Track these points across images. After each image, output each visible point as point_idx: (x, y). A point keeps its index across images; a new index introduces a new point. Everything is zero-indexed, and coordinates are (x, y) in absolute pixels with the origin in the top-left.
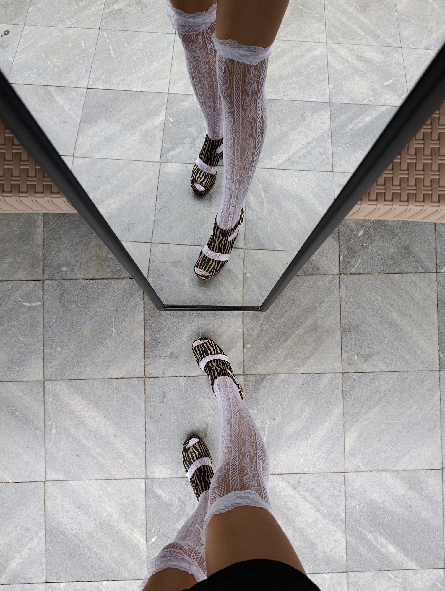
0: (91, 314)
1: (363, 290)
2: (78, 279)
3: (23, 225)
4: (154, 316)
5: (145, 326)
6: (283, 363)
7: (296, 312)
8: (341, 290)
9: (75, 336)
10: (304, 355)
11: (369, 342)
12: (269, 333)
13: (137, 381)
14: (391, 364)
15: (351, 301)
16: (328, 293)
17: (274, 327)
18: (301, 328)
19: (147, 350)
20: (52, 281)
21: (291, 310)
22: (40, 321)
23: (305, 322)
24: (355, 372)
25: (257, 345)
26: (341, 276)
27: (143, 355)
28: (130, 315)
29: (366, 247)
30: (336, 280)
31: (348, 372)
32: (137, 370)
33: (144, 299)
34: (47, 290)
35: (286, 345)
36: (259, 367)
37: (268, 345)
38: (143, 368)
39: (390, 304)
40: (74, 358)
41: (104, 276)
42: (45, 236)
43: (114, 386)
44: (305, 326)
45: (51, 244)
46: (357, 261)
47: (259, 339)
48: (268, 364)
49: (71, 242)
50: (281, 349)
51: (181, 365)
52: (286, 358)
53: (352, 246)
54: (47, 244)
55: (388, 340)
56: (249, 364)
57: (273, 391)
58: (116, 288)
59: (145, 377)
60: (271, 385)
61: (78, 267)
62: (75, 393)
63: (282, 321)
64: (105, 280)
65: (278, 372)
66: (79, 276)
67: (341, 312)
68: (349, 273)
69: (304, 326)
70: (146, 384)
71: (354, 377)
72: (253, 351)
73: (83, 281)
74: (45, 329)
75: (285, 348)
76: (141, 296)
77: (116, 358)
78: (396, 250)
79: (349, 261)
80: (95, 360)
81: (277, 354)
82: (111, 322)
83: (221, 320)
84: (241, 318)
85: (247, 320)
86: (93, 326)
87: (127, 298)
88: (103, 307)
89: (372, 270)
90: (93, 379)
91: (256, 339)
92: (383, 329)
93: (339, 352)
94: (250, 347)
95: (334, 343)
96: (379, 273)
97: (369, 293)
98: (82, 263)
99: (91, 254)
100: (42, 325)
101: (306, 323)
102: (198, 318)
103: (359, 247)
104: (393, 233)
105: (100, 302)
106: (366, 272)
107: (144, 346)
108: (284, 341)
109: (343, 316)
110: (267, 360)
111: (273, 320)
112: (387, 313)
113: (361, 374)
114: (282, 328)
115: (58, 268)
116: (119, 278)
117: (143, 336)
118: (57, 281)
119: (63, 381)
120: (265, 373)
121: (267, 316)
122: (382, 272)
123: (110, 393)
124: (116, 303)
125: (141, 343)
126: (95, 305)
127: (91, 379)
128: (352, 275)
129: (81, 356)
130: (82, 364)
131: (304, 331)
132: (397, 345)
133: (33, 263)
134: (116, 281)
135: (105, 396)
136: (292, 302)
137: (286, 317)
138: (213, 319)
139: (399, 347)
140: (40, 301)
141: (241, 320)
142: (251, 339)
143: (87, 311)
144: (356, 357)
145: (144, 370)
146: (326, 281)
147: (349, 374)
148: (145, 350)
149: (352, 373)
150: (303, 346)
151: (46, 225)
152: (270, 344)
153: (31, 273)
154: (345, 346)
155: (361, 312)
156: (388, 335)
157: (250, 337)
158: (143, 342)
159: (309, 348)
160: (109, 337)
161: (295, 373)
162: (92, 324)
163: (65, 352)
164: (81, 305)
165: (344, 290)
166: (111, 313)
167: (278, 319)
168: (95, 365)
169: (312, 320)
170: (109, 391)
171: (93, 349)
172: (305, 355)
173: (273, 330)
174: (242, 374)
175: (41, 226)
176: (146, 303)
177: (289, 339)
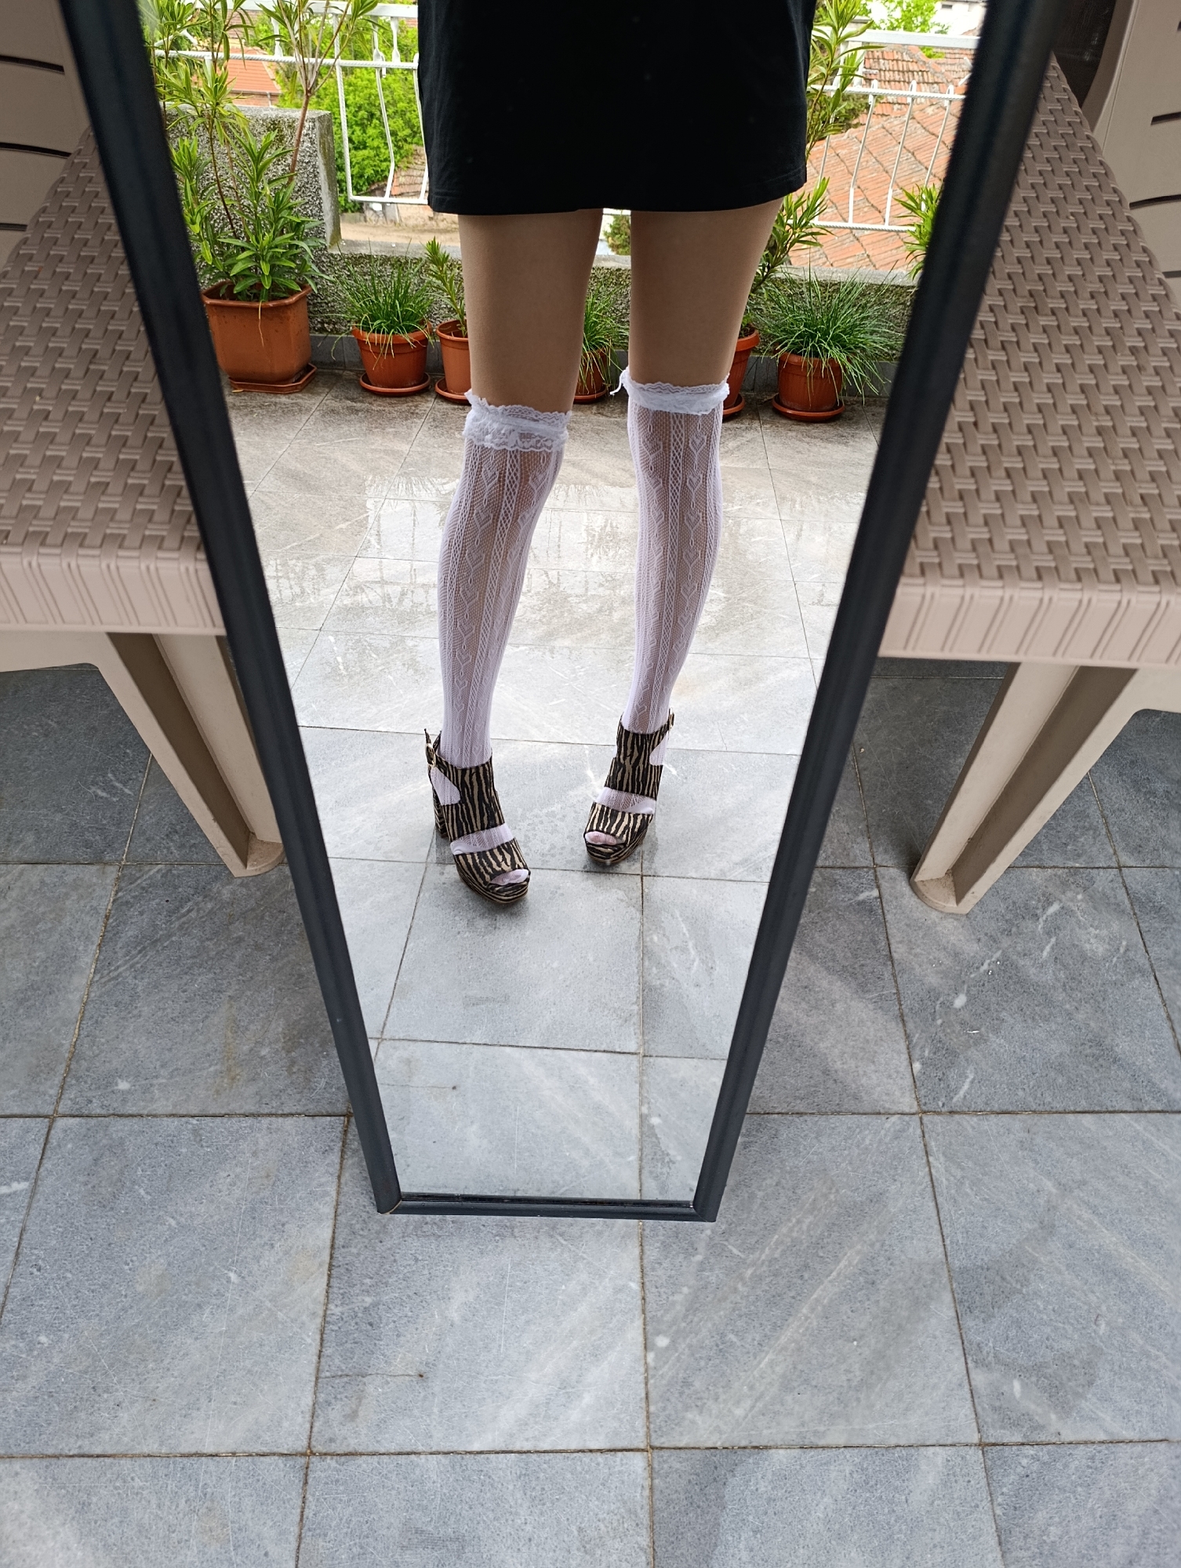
0: (173, 1223)
1: (997, 1160)
2: (155, 1116)
3: (39, 967)
4: (365, 1233)
5: (331, 1267)
6: (778, 1407)
7: (805, 1227)
8: (931, 1159)
9: (106, 1297)
10: (844, 1378)
11: (1048, 1330)
12: (726, 1298)
13: (282, 1466)
14: (1137, 1412)
15: (967, 1194)
16: (896, 1168)
17: (741, 1278)
18: (826, 1282)
19: (328, 1351)
20: (78, 1119)
21: (789, 1220)
22: (8, 1244)
23: (837, 1259)
24: (1023, 1444)
25: (688, 1341)
26: (926, 1119)
27: (312, 1369)
28: (292, 1228)
29: (981, 1040)
30: (911, 1130)
31: (999, 1441)
32: (286, 1424)
33: (339, 1177)
34: (59, 1146)
35: (783, 1340)
36: (699, 1420)
37: (727, 1338)
38: (308, 1417)
39: (1087, 1203)
40: (86, 1373)
41: (235, 1107)
42: (93, 995)
43: (197, 1487)
44: (839, 1274)
45: (103, 1017)
46: (963, 1076)
47: (696, 1319)
48: (730, 1411)
49: (160, 1013)
50: (767, 1353)
51: (436, 1410)
52: (786, 1386)
53: (941, 1035)
54: (92, 1018)
55: (1108, 1324)
56: (664, 1409)
57: (751, 1518)
58: (262, 1144)
59: (309, 1453)
60: (743, 1491)
61: (164, 1081)
62: (58, 1510)
63: (763, 1257)
64: (234, 1120)
65: (764, 1443)
66: (161, 1106)
67: (944, 1230)
68: (945, 1109)
69: (834, 1274)
70: (310, 1481)
71: (1024, 1462)
72: (678, 1359)
73: (170, 1119)
74: (19, 1269)
75: (780, 1351)
76: (331, 1170)
77: (221, 1378)
78: (1066, 1048)
79: (940, 1074)
80: (153, 1384)
81: (755, 1373)
82: (229, 1250)
83: (573, 1248)
84: (637, 1244)
85: (652, 1253)
86: (169, 1264)
87: (290, 1174)
88: (212, 1201)
89: (1011, 1103)
90: (133, 1456)
91: (686, 1316)
92: (1085, 1288)
93: (959, 1367)
94: (667, 1348)
95: (937, 1333)
96: (1034, 1112)
97: (1017, 1169)
98: (177, 1069)
99: (209, 1046)
100: (11, 1257)
101: (842, 1265)
102: (500, 1244)
103: (962, 1039)
104: (1049, 1002)
105: (208, 1185)
106: (996, 1108)
107: (322, 1334)
108: (775, 1327)
109: (952, 1242)
110: (725, 1393)
111: (735, 1251)
112: (1084, 1232)
113: (1046, 1449)
114: (768, 1280)
115: (108, 1080)
116: (276, 1115)
117: (322, 1298)
118: (93, 1121)
119: (28, 1462)
120: (718, 1444)
121: (717, 1239)
122: (1041, 1108)
123: (181, 1515)
124: (254, 1189)
125: (314, 1326)
126: (188, 1195)
127: (125, 1456)
128: (957, 1117)
129: (111, 1366)
130: (105, 1396)
131: (837, 1290)
132: (1141, 1342)
133: (38, 1066)
134: (265, 1121)
135: (160, 1525)
136: (790, 1194)
137: (777, 1244)
138: (549, 1245)
139: (1149, 1348)
140: (26, 1179)
141: (637, 1251)
142: (668, 1318)
143: (161, 1213)
144: (1017, 1385)
145: (308, 1426)
146: (883, 1132)
147: (1006, 1448)
148: (320, 1351)
149: (1014, 1448)
150: (839, 1342)
151: (102, 967)
152: (732, 1337)
153: (24, 1095)
154: (975, 1345)
155: (1004, 1230)
156: (1104, 1308)
157: (667, 1311)
158: (319, 1320)
159: (859, 1351)
160: (214, 1301)
161: (822, 1443)
162: (168, 1255)
163: (61, 1352)
164: (147, 1193)
165: (942, 1159)
166: (235, 1220)
167: (752, 1249)
168: (149, 1403)
169: (858, 1253)
170: (177, 1506)
171: (155, 1342)
172: (850, 1376)
173: (739, 1286)
174: (642, 1446)
175: (87, 972)
176: (345, 1189)
177: (791, 1319)
